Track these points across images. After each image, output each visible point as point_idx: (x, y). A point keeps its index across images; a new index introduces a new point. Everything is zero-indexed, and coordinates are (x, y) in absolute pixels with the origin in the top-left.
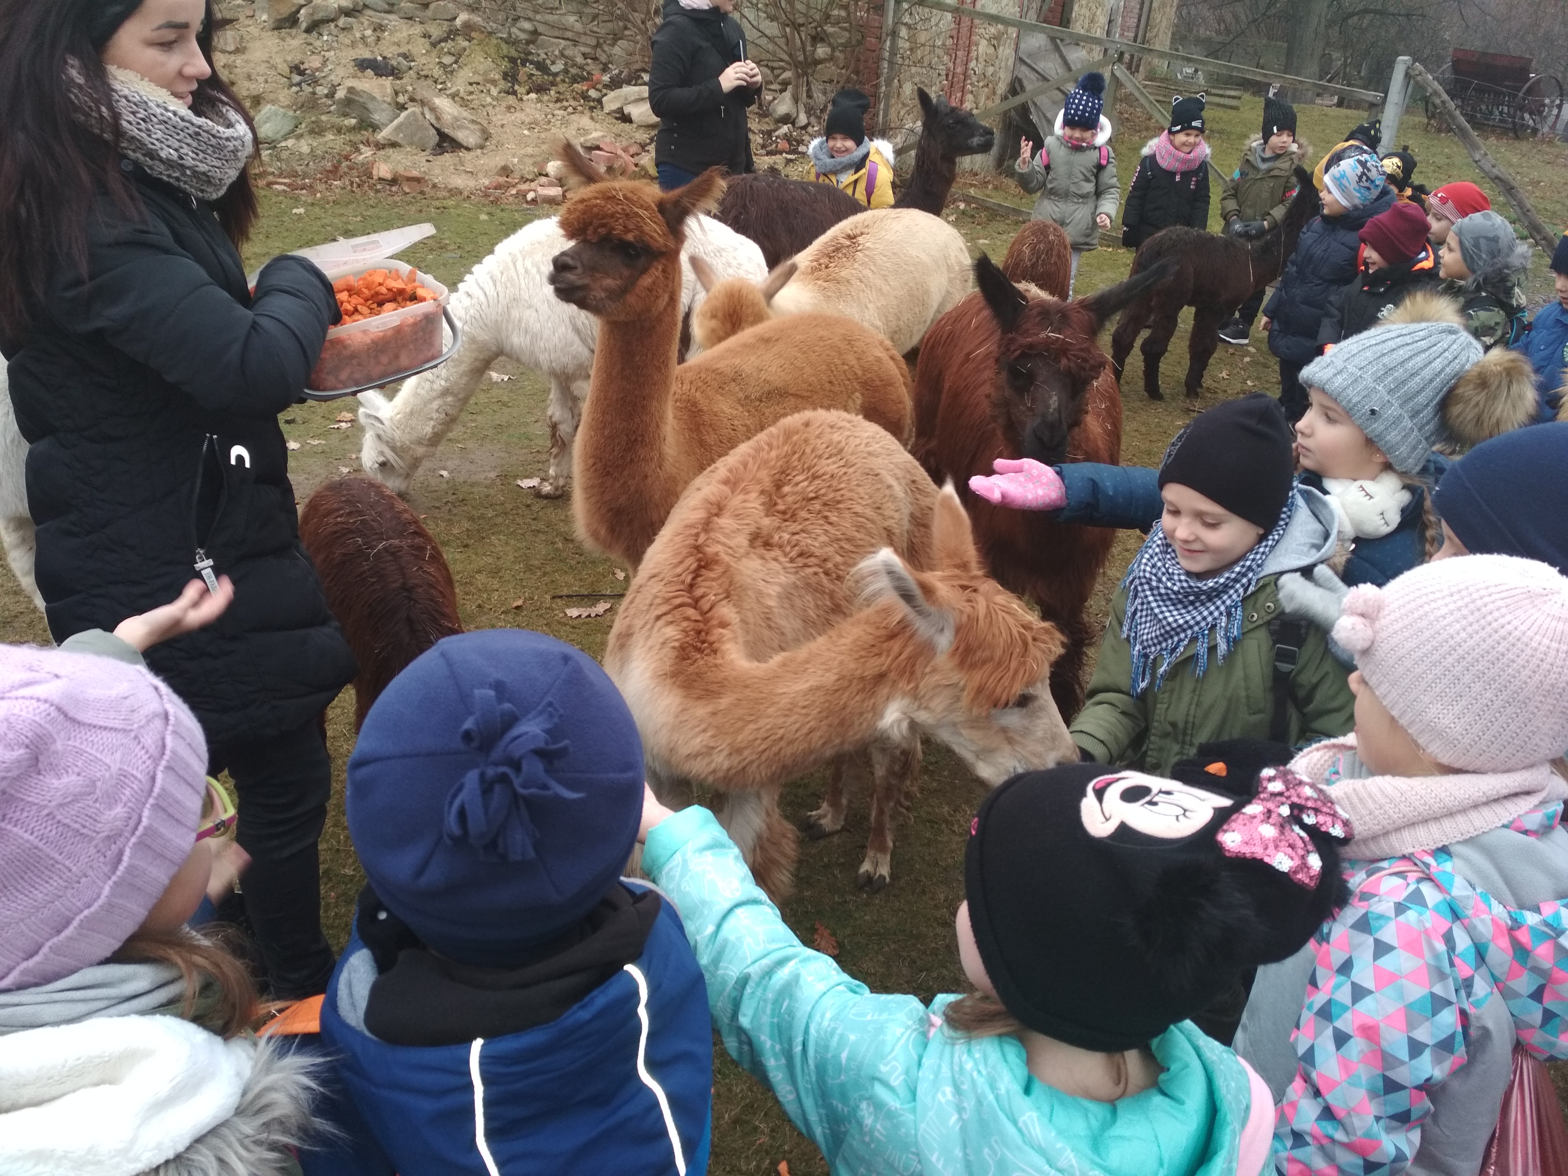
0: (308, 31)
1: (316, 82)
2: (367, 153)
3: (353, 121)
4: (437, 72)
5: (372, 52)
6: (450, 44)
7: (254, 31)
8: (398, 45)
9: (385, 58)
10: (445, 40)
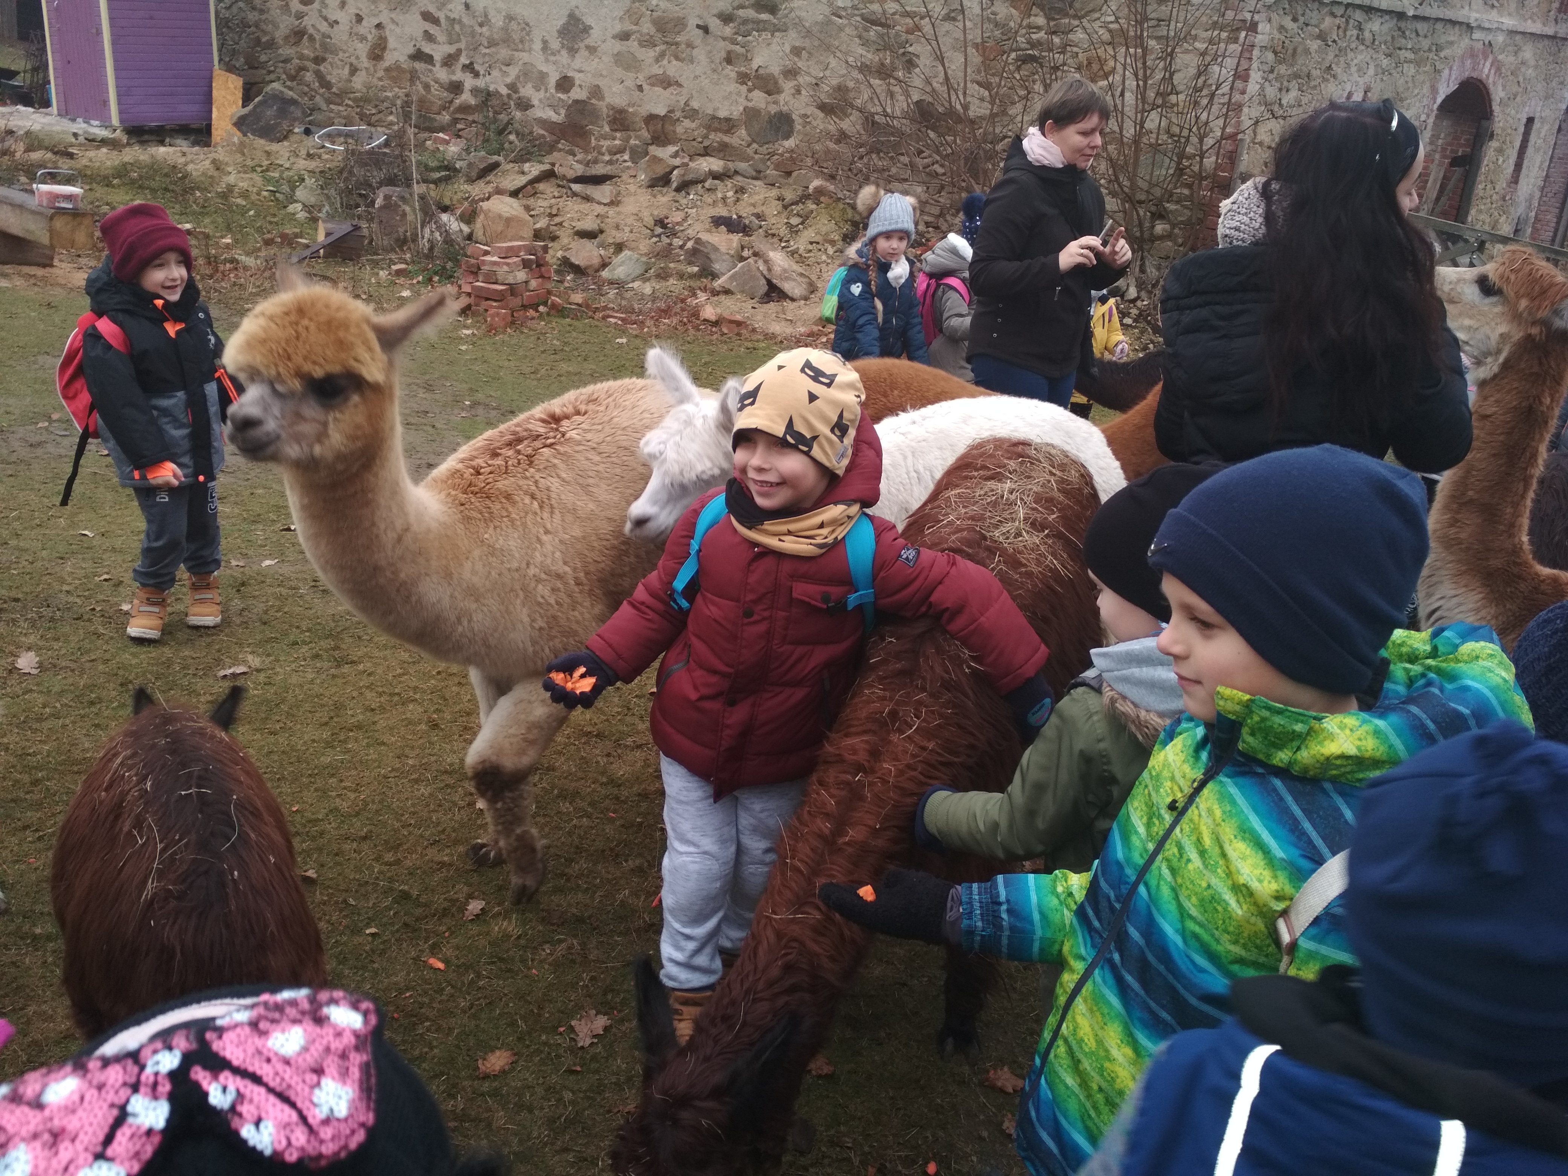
0: (678, 190)
1: (674, 234)
2: (702, 297)
3: (696, 269)
4: (783, 231)
5: (729, 211)
6: (801, 206)
7: (632, 188)
8: (754, 205)
9: (740, 217)
10: (796, 203)
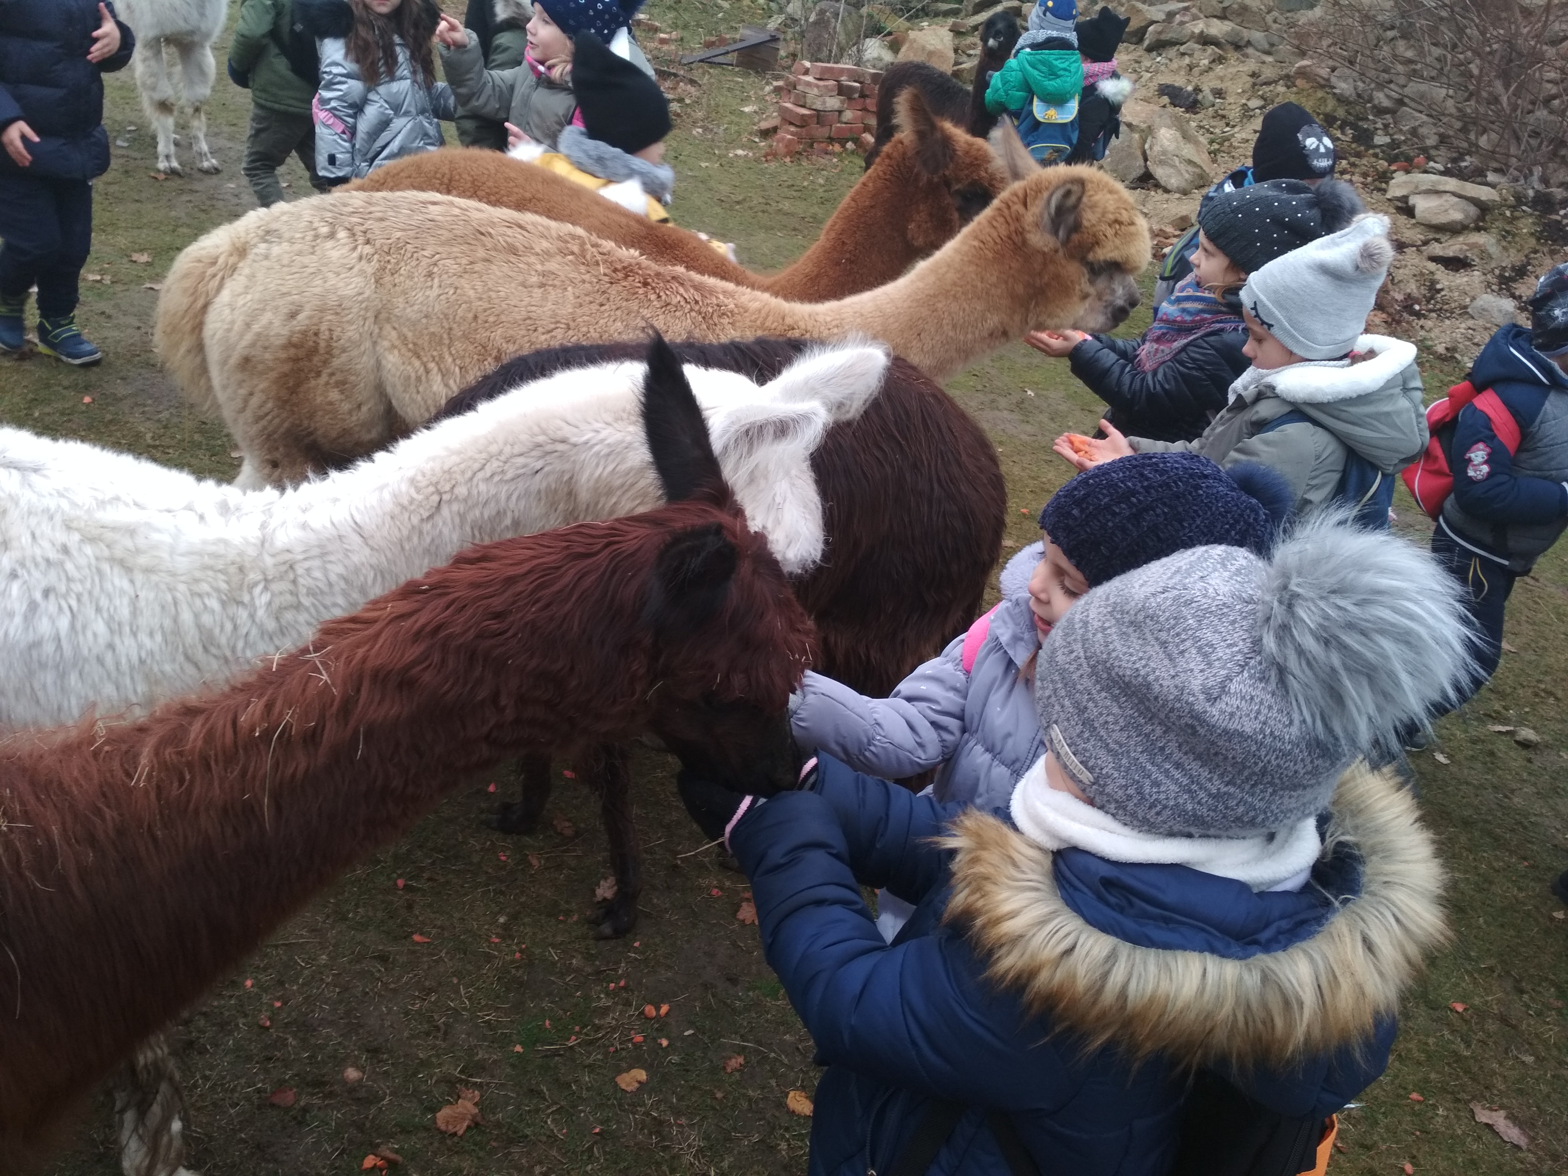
5: (1189, 81)
8: (1221, 79)
9: (1197, 89)
